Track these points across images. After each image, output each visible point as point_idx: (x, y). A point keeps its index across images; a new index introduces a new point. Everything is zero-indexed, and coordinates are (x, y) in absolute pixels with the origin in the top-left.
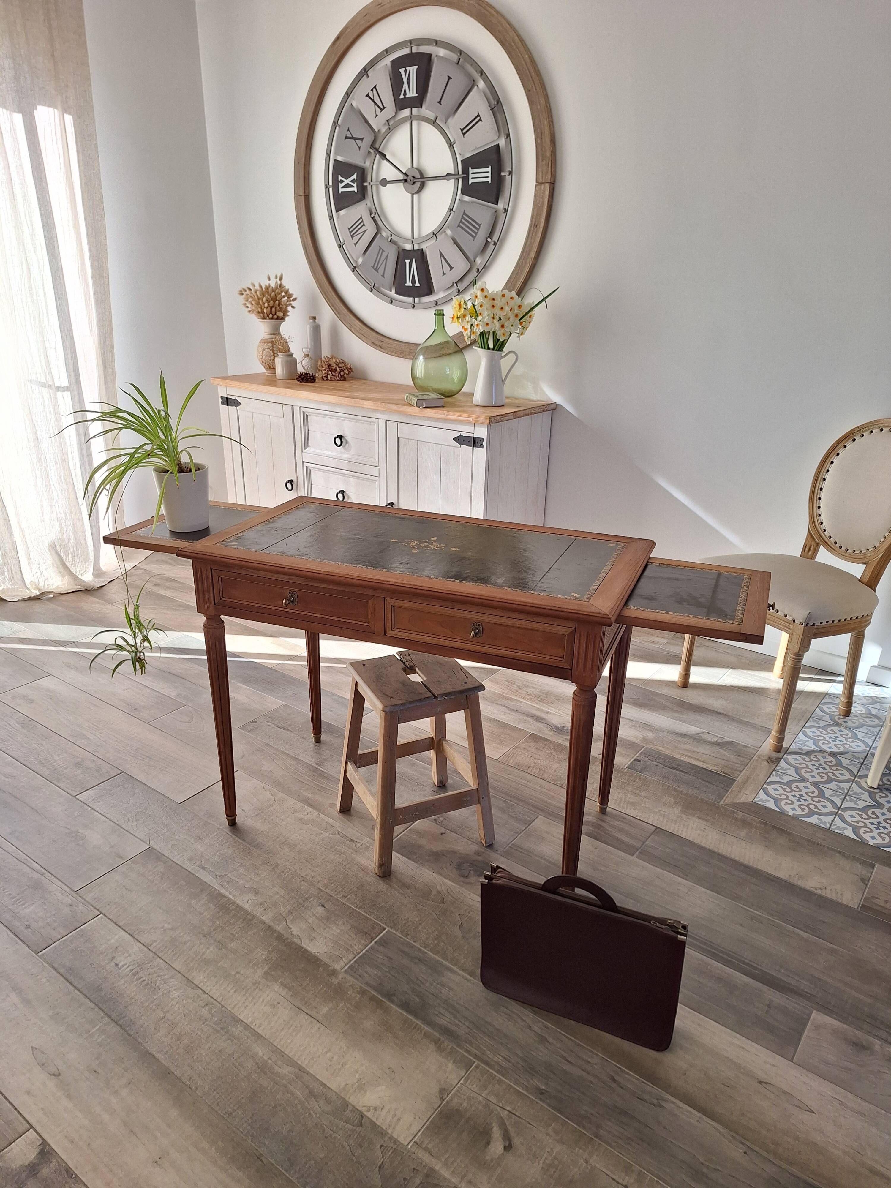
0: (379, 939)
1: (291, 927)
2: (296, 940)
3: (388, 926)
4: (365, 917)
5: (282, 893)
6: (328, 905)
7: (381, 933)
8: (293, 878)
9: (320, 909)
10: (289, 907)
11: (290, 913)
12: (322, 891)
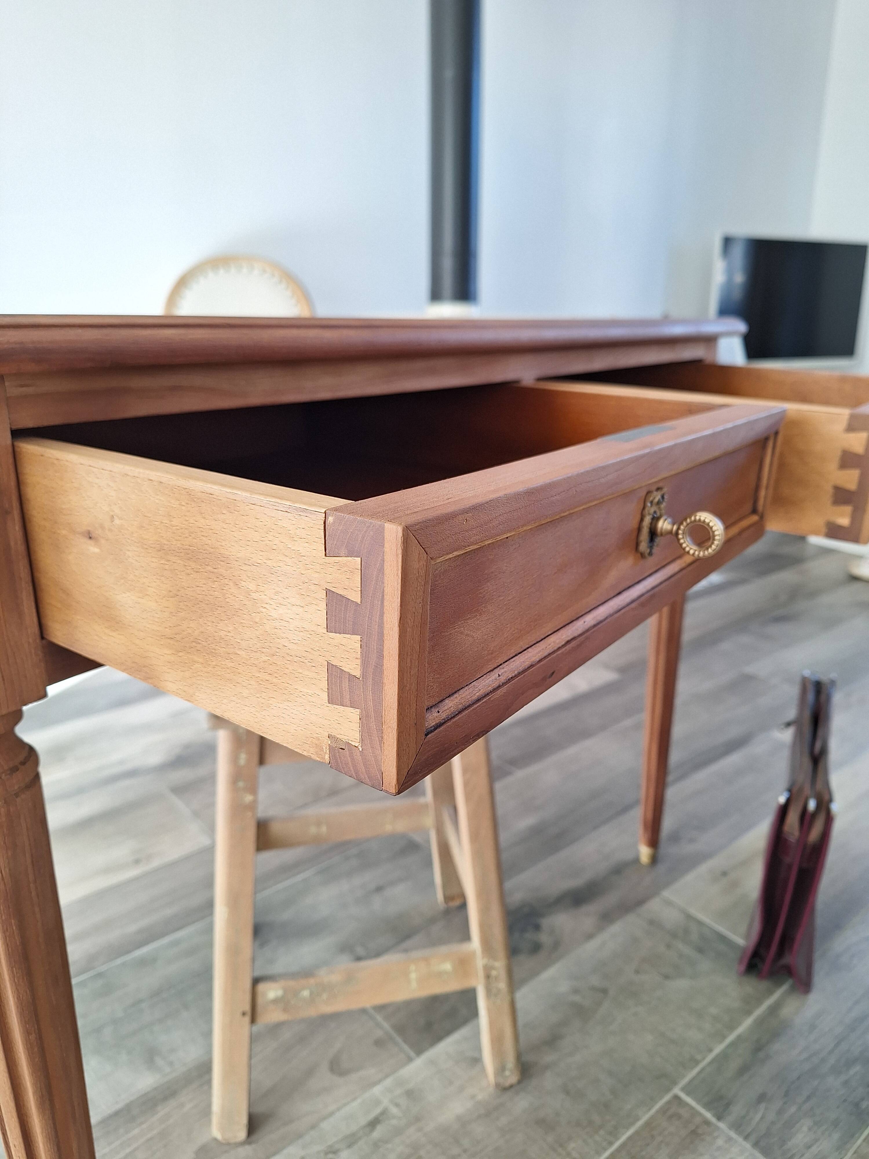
0: (708, 1110)
4: (642, 1128)
7: (687, 1104)
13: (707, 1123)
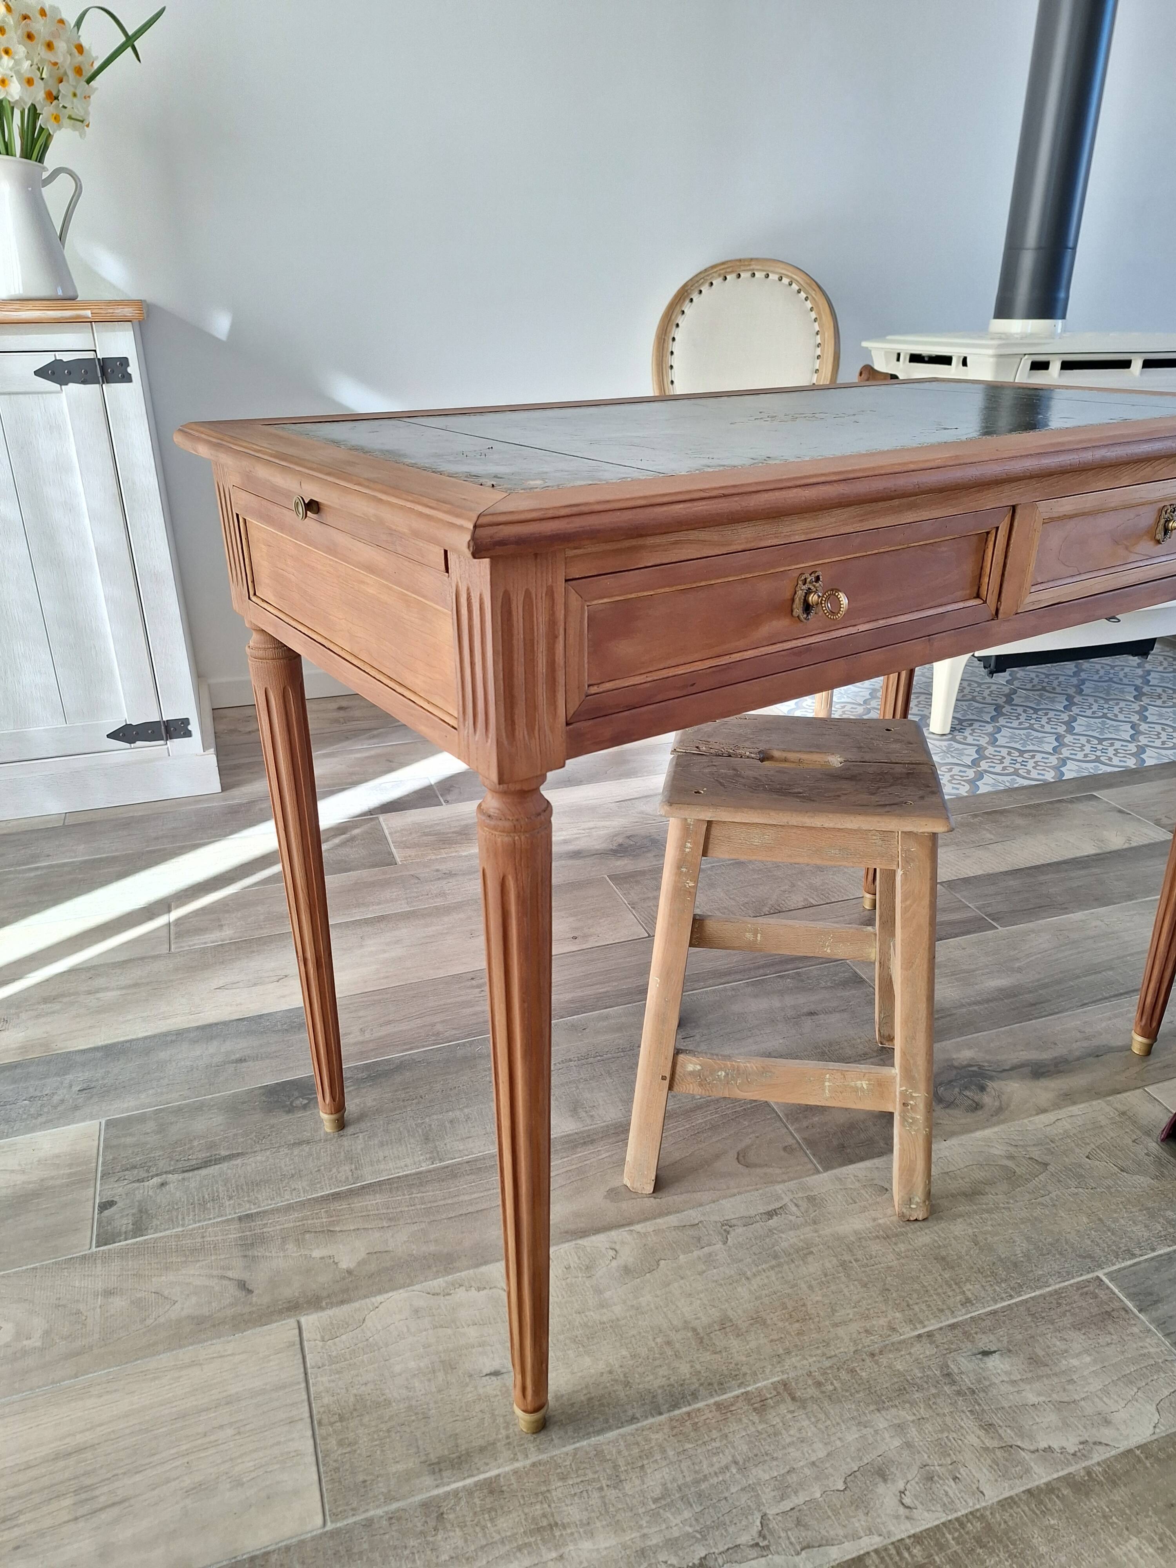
0: (1131, 1300)
1: (1043, 1445)
2: (1098, 1456)
3: (1090, 1270)
4: (1051, 1294)
5: (905, 1415)
6: (985, 1341)
7: (1108, 1288)
8: (852, 1371)
9: (994, 1363)
10: (968, 1422)
11: (989, 1427)
12: (930, 1335)
13: (1126, 1310)
